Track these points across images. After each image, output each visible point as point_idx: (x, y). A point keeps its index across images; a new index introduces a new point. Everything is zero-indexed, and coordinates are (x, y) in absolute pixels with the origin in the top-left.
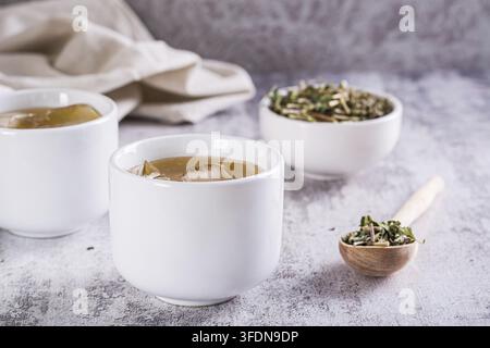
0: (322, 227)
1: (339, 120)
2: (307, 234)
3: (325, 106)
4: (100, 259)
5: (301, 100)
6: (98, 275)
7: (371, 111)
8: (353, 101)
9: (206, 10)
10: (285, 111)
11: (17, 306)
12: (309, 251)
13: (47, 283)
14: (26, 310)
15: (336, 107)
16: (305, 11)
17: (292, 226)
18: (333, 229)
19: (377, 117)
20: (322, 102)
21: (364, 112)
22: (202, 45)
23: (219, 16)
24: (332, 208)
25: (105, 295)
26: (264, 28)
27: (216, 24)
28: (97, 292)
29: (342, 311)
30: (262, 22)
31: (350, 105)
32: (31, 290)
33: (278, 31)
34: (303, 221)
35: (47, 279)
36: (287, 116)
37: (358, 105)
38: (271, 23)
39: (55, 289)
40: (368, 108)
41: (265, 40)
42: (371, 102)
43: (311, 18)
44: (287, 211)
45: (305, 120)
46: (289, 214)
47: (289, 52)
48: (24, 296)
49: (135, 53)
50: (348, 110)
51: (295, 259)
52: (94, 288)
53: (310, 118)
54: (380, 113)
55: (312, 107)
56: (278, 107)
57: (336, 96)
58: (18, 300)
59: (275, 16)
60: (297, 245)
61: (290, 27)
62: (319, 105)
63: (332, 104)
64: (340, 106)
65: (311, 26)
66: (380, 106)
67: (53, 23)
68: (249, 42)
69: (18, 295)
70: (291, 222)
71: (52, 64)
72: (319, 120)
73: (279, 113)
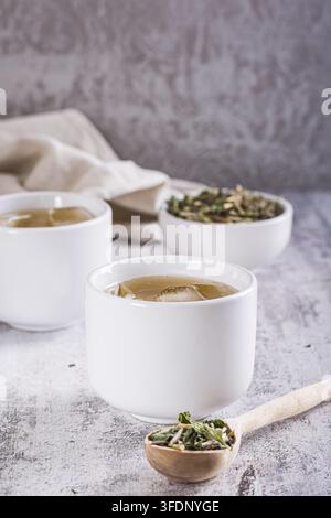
0: (299, 344)
1: (234, 222)
2: (284, 351)
3: (220, 209)
4: (82, 375)
5: (198, 203)
6: (83, 391)
7: (263, 212)
8: (247, 204)
9: (170, 129)
10: (183, 214)
11: (5, 421)
12: (287, 367)
13: (33, 399)
14: (15, 424)
15: (231, 209)
16: (270, 130)
17: (269, 343)
18: (309, 346)
19: (268, 218)
20: (218, 205)
21: (257, 214)
22: (166, 164)
23: (184, 135)
24: (306, 325)
25: (90, 410)
26: (228, 147)
27: (181, 144)
28: (82, 407)
29: (323, 425)
30: (226, 141)
31: (244, 207)
32: (18, 406)
33: (243, 150)
34: (279, 337)
35: (32, 394)
36: (184, 218)
37: (251, 207)
38: (236, 143)
39: (41, 404)
40: (260, 210)
41: (229, 159)
42: (263, 205)
43: (275, 137)
44: (261, 329)
45: (202, 221)
46: (264, 332)
47: (253, 171)
48: (12, 411)
49: (106, 173)
50: (242, 212)
51: (273, 375)
52: (80, 404)
53: (206, 219)
54: (271, 214)
55: (207, 209)
56: (176, 209)
57: (230, 199)
58: (6, 415)
59: (240, 135)
60: (275, 362)
61: (254, 146)
62: (214, 208)
63: (227, 206)
64: (234, 208)
65: (275, 146)
66: (272, 208)
67: (22, 143)
68: (214, 161)
69: (6, 410)
70: (266, 340)
71: (22, 184)
72: (215, 221)
73: (177, 215)
